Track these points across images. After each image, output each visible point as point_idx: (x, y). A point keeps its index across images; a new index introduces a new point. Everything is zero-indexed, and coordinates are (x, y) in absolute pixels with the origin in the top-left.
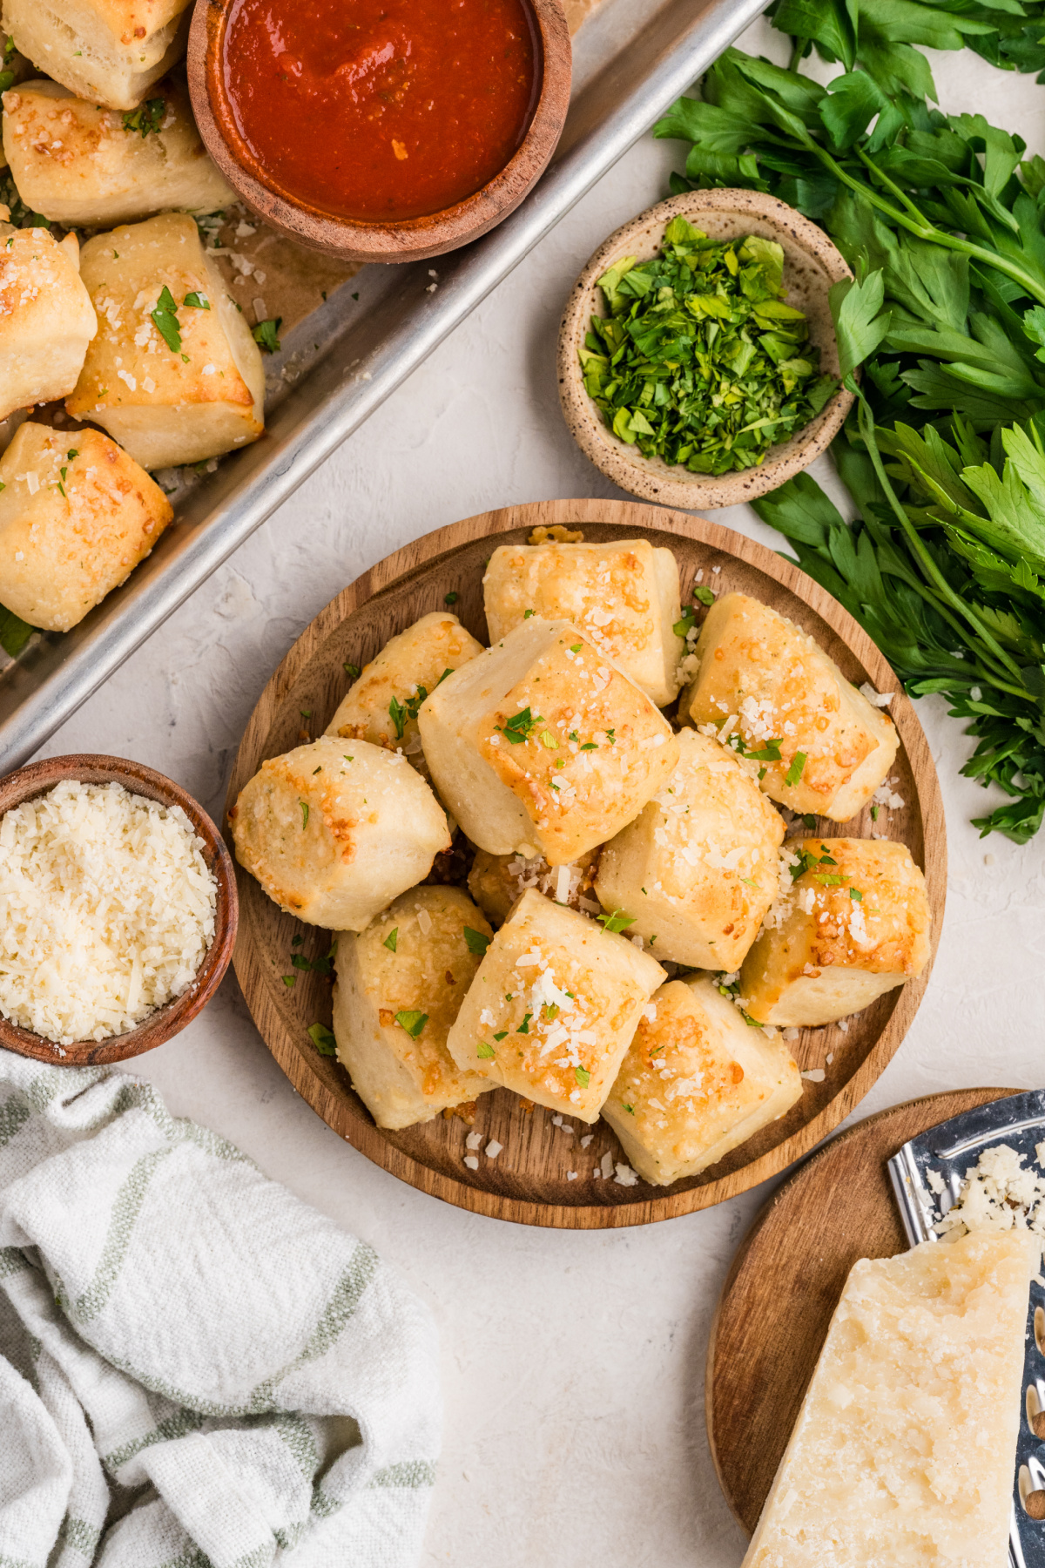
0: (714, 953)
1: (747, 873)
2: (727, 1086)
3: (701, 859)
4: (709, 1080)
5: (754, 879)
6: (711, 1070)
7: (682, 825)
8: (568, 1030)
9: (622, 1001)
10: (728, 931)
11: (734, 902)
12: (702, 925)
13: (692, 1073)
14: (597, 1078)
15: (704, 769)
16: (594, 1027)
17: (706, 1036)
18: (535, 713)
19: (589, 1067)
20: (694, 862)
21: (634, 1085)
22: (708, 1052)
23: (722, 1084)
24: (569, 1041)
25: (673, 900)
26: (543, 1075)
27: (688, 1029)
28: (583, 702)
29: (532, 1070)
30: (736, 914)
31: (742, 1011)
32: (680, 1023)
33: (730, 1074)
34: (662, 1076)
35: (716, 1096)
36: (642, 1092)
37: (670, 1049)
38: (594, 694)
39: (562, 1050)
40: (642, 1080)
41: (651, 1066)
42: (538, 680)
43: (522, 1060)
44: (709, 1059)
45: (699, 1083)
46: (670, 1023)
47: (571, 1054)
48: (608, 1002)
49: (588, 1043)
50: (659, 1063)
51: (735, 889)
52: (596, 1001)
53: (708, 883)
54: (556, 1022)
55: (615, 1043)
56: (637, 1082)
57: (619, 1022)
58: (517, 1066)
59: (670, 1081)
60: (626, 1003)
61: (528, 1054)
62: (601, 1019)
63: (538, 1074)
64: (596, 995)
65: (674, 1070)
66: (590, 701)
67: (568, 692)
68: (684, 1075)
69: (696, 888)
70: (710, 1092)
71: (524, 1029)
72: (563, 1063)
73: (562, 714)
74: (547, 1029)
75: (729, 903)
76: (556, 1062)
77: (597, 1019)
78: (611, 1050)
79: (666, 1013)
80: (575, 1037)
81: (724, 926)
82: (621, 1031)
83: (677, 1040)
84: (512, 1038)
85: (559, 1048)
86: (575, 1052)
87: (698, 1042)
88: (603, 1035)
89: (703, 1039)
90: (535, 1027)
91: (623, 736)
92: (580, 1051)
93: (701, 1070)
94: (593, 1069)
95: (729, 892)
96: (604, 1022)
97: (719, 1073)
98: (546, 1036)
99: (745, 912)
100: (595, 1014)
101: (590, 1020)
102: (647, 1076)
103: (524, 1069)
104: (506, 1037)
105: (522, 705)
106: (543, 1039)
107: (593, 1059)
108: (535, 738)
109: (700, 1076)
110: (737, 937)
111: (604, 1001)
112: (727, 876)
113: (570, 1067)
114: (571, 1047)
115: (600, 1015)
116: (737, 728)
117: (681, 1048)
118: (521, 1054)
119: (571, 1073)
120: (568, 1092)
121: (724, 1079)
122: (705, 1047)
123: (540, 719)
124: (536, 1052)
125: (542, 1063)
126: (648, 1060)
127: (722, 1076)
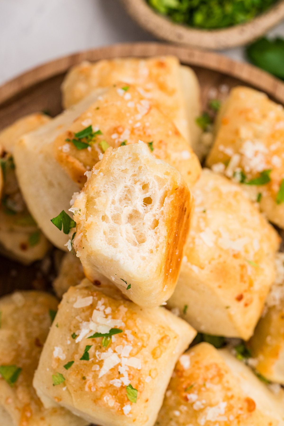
0: (230, 317)
1: (251, 256)
2: (244, 414)
3: (216, 243)
4: (230, 409)
5: (257, 262)
6: (232, 402)
7: (201, 220)
8: (119, 356)
9: (159, 337)
10: (240, 298)
11: (242, 277)
12: (219, 292)
13: (217, 404)
14: (145, 396)
15: (216, 189)
16: (139, 355)
17: (227, 377)
18: (95, 129)
19: (137, 386)
20: (211, 244)
21: (175, 416)
22: (229, 389)
23: (240, 412)
24: (120, 364)
25: (195, 269)
26: (102, 394)
27: (213, 372)
28: (130, 122)
29: (93, 389)
30: (245, 286)
31: (253, 370)
32: (207, 368)
33: (245, 405)
34: (195, 407)
35: (236, 422)
36: (181, 421)
37: (200, 386)
38: (139, 117)
39: (116, 373)
40: (181, 412)
41: (186, 399)
42: (98, 108)
43: (85, 383)
44: (229, 394)
45: (222, 411)
46: (199, 368)
47: (123, 376)
48: (149, 337)
49: (135, 367)
50: (192, 397)
51: (243, 267)
52: (139, 335)
53: (221, 260)
54: (110, 350)
55: (155, 369)
56: (177, 413)
57: (158, 352)
58: (82, 388)
59: (201, 410)
60: (162, 339)
61: (90, 378)
62: (143, 350)
63: (99, 394)
64: (139, 331)
65: (204, 402)
66: (135, 122)
67: (120, 116)
68: (211, 405)
69: (213, 263)
70: (232, 418)
71: (86, 357)
72: (117, 383)
73: (116, 130)
74: (104, 355)
75: (238, 277)
76: (111, 382)
77: (141, 349)
78: (153, 374)
79: (197, 362)
80: (124, 361)
81: (236, 294)
82: (159, 359)
83: (205, 380)
84: (77, 366)
85: (112, 370)
86: (126, 374)
87: (220, 381)
88: (146, 362)
89: (224, 380)
90: (94, 356)
91: (159, 148)
92: (129, 375)
93: (224, 401)
94: (140, 388)
95: (238, 269)
96: (146, 352)
97: (238, 405)
98: (102, 361)
99: (251, 285)
100: (140, 344)
101: (135, 350)
102: (184, 408)
103: (87, 389)
104: (73, 366)
105: (85, 124)
106: (101, 363)
107: (140, 381)
108: (95, 145)
109: (223, 405)
110: (246, 305)
111: (145, 336)
112: (236, 256)
113: (123, 387)
114: (122, 370)
115: (143, 346)
116: (240, 165)
117: (208, 385)
118: (84, 378)
119: (124, 392)
120: (122, 406)
121: (241, 409)
122: (226, 385)
123: (99, 132)
124: (95, 377)
125: (101, 384)
126: (184, 394)
127: (240, 406)
